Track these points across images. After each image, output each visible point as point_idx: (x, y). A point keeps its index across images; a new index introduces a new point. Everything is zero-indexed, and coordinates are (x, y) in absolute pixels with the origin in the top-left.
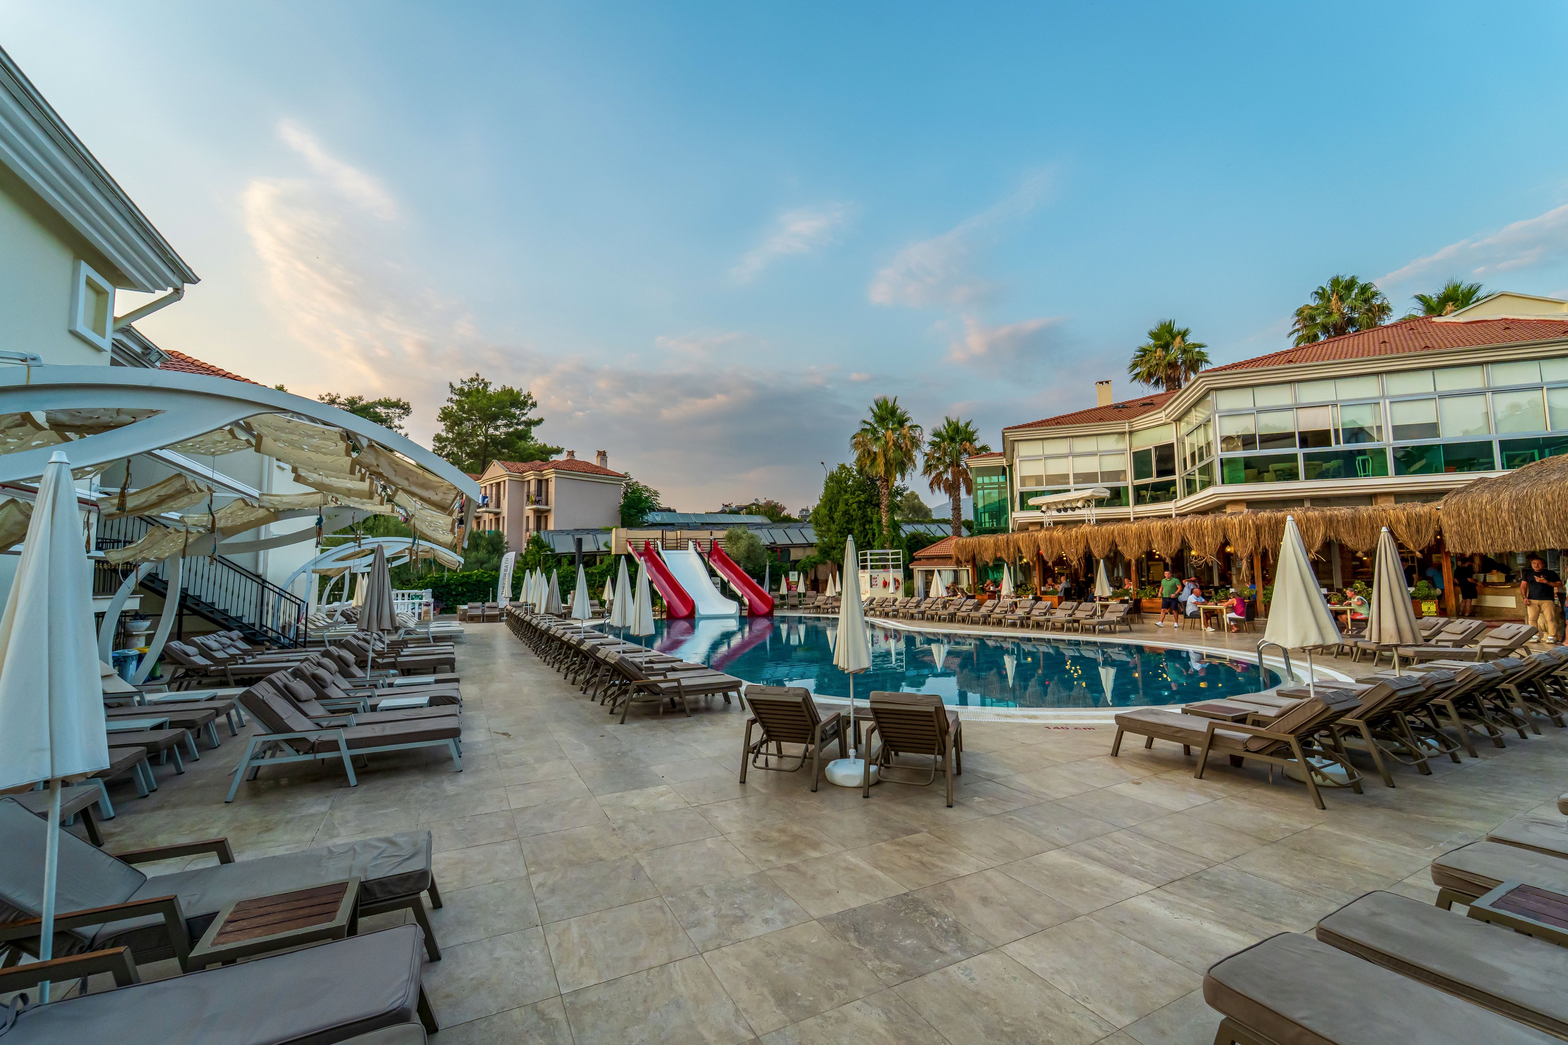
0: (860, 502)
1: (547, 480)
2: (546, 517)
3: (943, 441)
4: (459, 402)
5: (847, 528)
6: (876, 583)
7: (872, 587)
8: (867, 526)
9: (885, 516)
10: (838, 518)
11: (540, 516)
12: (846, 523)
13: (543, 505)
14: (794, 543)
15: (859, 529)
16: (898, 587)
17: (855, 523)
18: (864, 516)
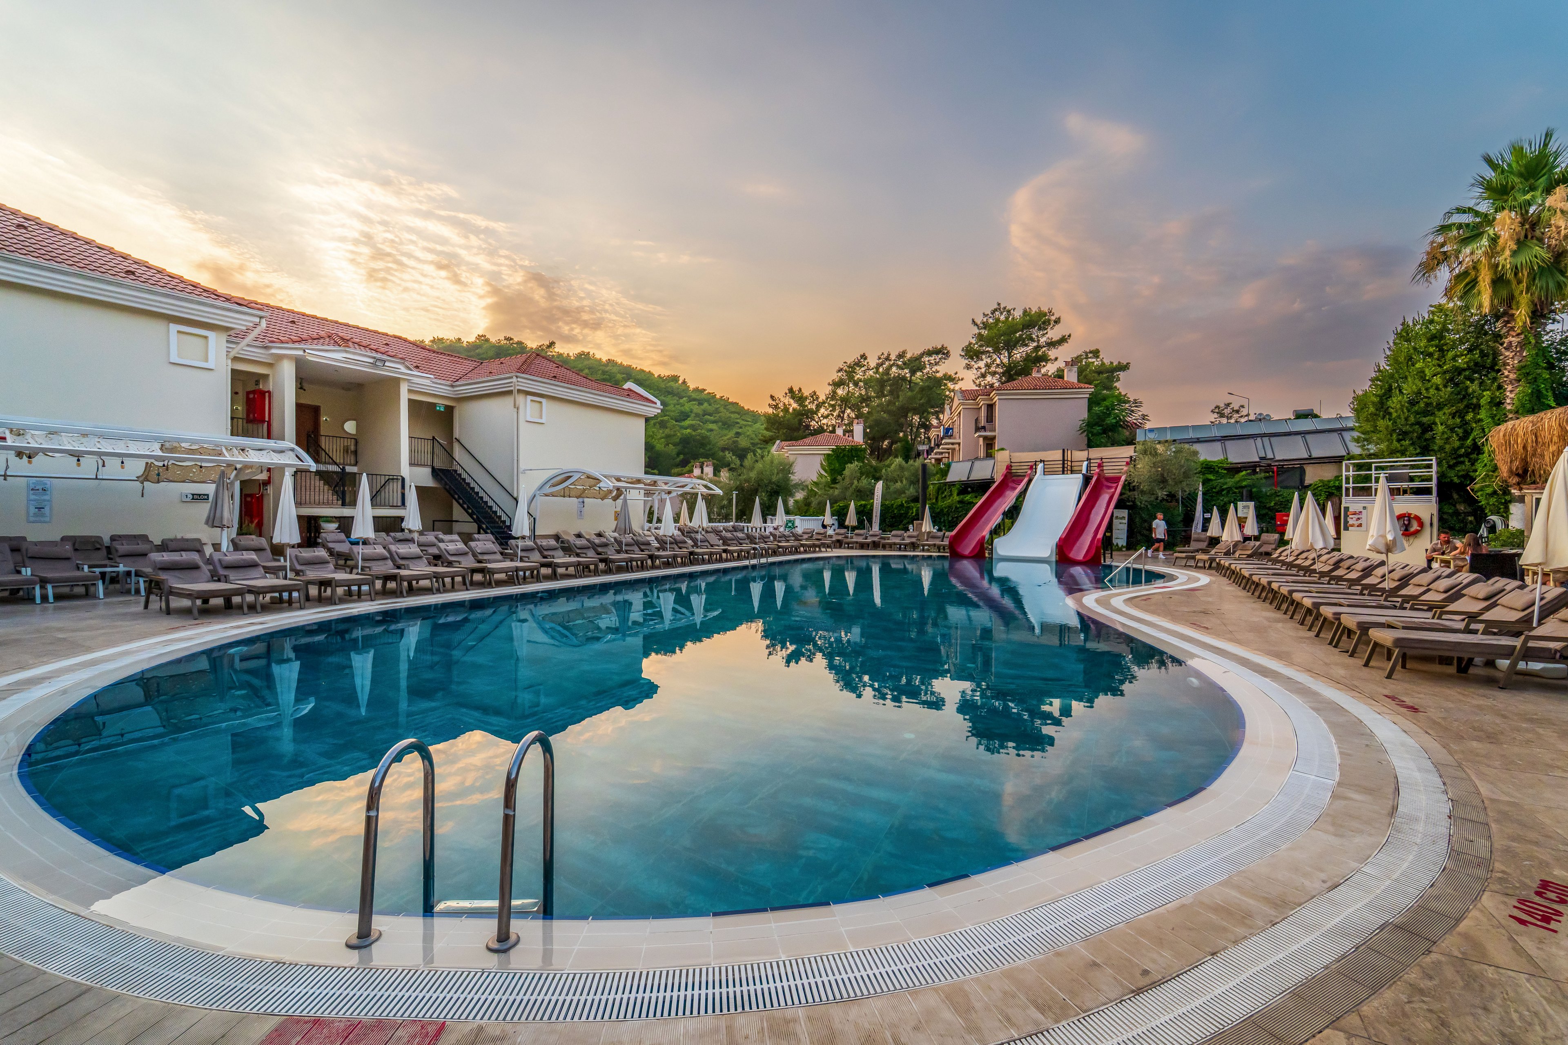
0: (1456, 371)
1: (995, 404)
2: (994, 443)
5: (1418, 423)
6: (1359, 522)
7: (1346, 529)
8: (1470, 416)
9: (1511, 391)
10: (1398, 406)
11: (990, 443)
12: (1417, 413)
13: (990, 431)
14: (1314, 456)
15: (1450, 422)
16: (1416, 533)
17: (1441, 413)
18: (1464, 397)
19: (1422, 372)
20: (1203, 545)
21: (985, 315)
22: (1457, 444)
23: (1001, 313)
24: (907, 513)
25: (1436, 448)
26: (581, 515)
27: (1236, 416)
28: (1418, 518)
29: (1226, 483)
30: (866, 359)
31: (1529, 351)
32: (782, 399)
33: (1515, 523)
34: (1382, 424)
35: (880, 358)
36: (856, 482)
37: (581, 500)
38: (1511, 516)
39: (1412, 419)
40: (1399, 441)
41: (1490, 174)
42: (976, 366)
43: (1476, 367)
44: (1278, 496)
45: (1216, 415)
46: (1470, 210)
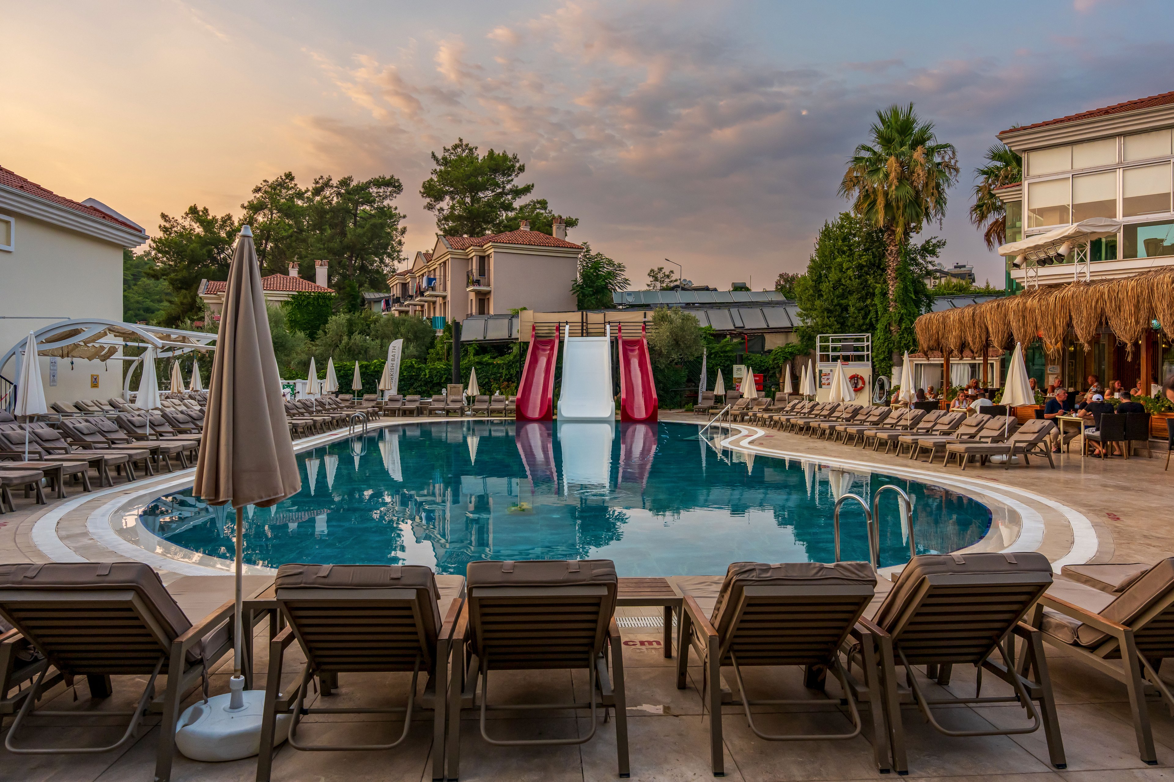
0: (860, 267)
1: (488, 256)
2: (489, 299)
3: (1007, 165)
4: (440, 174)
5: (840, 305)
6: (828, 381)
7: (820, 387)
8: (868, 302)
9: (892, 286)
10: (827, 290)
11: (483, 299)
12: (838, 297)
13: (484, 285)
14: (771, 326)
15: (858, 305)
16: (862, 388)
17: (852, 297)
18: (865, 286)
19: (841, 265)
20: (711, 403)
21: (446, 150)
22: (861, 322)
23: (464, 151)
24: (418, 375)
25: (849, 324)
26: (54, 381)
27: (667, 280)
28: (862, 378)
29: (714, 348)
30: (292, 179)
31: (901, 258)
32: (180, 221)
33: (894, 382)
34: (818, 303)
35: (317, 183)
36: (345, 339)
37: (68, 360)
38: (893, 376)
39: (836, 301)
40: (828, 317)
41: (881, 127)
42: (438, 207)
43: (871, 265)
44: (749, 359)
45: (651, 279)
46: (869, 149)
